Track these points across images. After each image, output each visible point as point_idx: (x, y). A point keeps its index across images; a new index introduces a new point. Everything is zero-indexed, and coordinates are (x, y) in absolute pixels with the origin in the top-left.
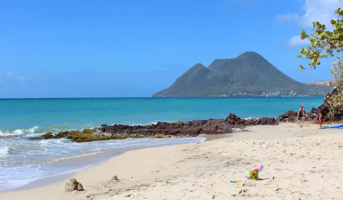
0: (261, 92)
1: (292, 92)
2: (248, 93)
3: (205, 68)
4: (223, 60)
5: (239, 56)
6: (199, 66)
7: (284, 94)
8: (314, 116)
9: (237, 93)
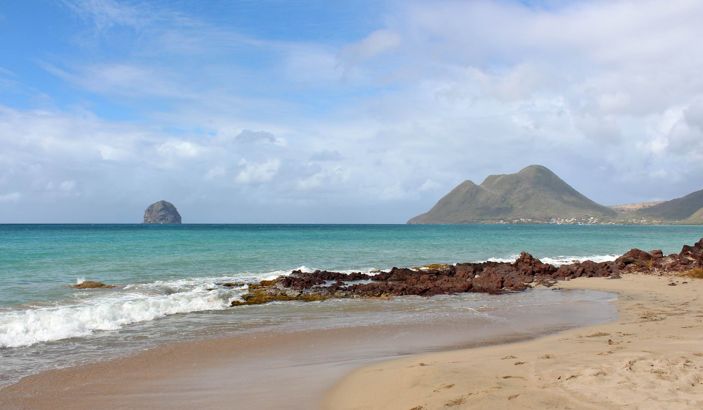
0: (551, 218)
1: (592, 218)
2: (533, 218)
3: (476, 186)
4: (499, 176)
5: (521, 171)
6: (468, 183)
7: (581, 222)
8: (689, 261)
9: (519, 219)
